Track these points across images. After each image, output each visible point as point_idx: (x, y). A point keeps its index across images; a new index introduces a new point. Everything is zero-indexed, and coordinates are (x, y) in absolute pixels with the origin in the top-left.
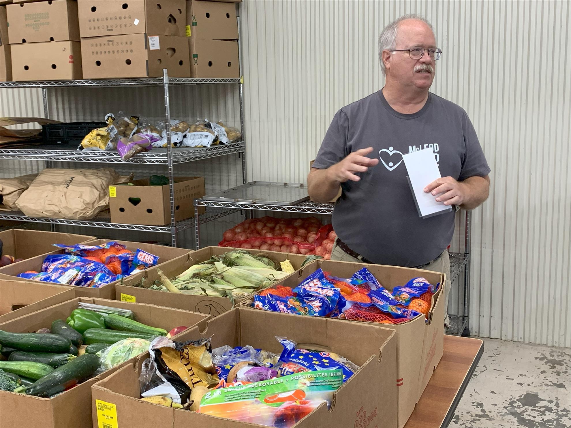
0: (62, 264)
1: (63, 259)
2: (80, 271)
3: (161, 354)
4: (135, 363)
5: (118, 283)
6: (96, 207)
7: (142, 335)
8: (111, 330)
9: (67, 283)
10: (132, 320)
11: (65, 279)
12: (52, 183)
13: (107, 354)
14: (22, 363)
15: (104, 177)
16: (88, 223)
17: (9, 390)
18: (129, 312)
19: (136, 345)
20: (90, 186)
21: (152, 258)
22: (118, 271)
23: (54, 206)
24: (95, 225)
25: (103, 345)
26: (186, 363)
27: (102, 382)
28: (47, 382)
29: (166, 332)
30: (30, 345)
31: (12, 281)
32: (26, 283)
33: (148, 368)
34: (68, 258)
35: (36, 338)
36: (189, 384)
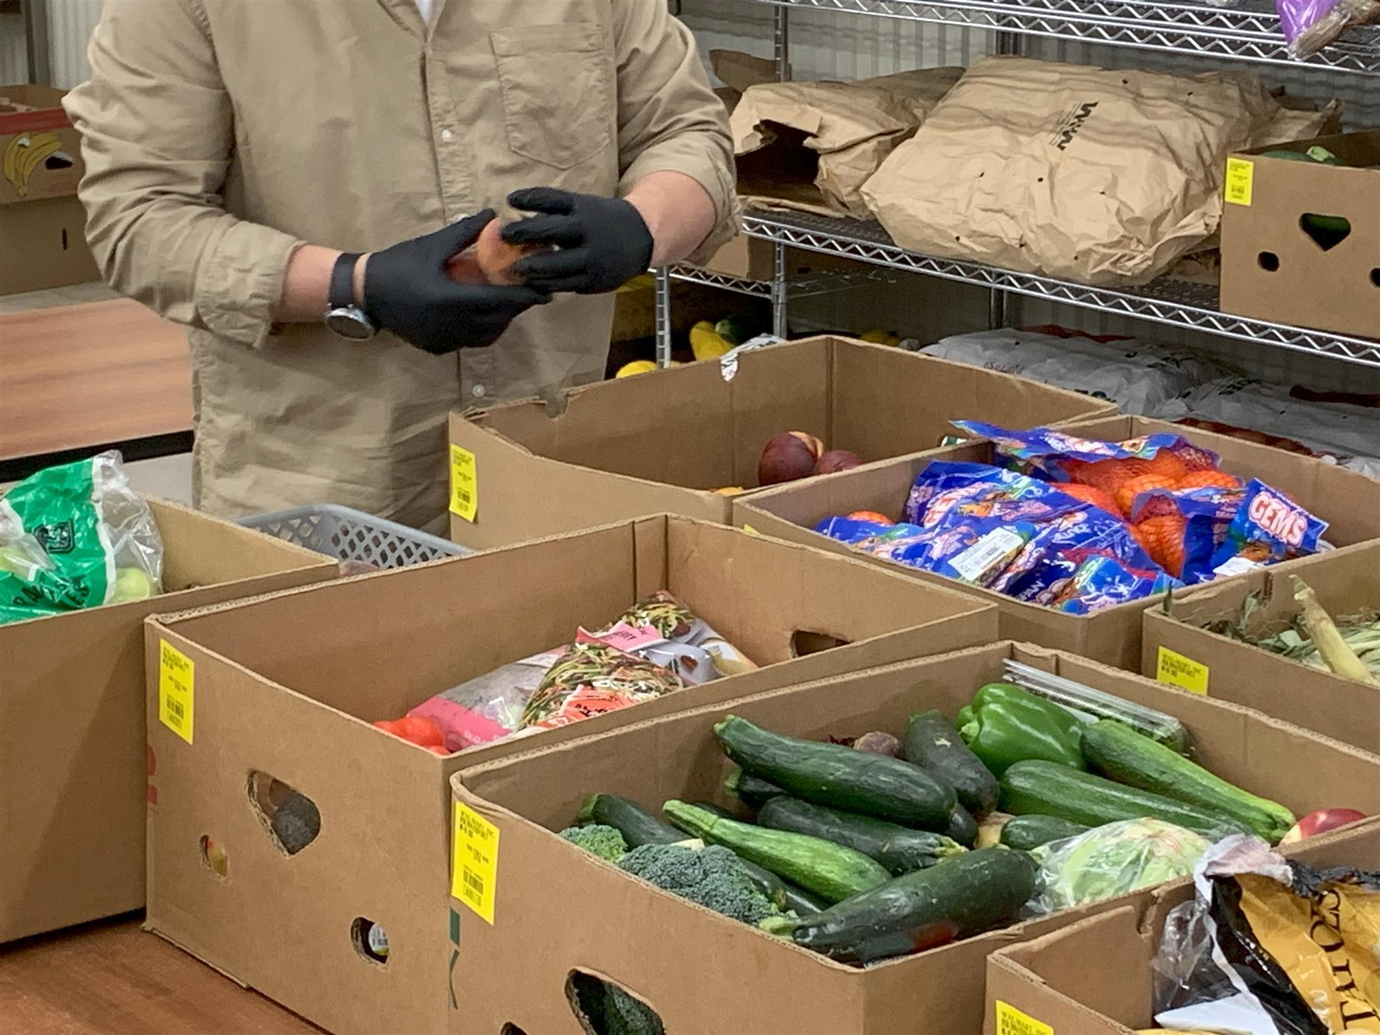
0: (975, 499)
1: (983, 480)
2: (1030, 539)
3: (1239, 895)
4: (1146, 909)
5: (1155, 608)
6: (1166, 238)
7: (1203, 814)
8: (1096, 779)
9: (982, 578)
10: (1175, 754)
11: (977, 563)
12: (1006, 120)
13: (1062, 861)
14: (796, 838)
15: (1214, 112)
16: (1130, 302)
17: (747, 920)
18: (1170, 725)
19: (1162, 850)
20: (1153, 145)
21: (1302, 522)
22: (1173, 554)
23: (1003, 218)
24: (1153, 314)
25: (1060, 827)
26: (1331, 942)
27: (1021, 950)
28: (861, 915)
29: (1288, 817)
30: (827, 783)
31: (800, 546)
32: (843, 561)
33: (1186, 933)
34: (1000, 481)
35: (847, 765)
36: (1330, 1016)
